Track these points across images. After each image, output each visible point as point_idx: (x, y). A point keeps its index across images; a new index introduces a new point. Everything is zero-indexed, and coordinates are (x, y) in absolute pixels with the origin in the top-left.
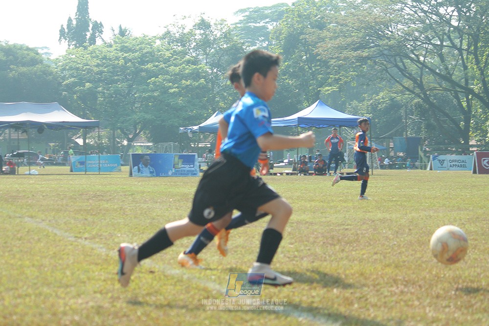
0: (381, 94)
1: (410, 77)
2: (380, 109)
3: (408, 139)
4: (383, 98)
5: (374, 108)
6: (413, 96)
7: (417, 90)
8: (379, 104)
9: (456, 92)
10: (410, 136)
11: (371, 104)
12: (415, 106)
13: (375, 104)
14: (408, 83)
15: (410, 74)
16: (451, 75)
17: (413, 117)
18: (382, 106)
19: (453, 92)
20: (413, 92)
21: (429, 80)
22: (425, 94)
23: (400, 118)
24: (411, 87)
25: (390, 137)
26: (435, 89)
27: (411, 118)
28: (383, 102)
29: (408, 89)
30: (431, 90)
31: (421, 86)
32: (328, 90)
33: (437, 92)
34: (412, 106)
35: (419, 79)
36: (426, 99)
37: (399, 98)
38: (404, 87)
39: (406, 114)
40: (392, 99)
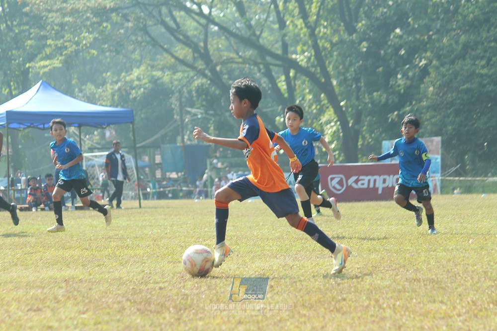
0: (136, 73)
1: (187, 42)
2: (135, 98)
3: (187, 149)
4: (138, 79)
5: (123, 96)
6: (192, 74)
7: (200, 65)
8: (133, 88)
9: (267, 66)
10: (189, 143)
11: (119, 89)
12: (197, 91)
13: (125, 90)
14: (182, 51)
15: (186, 37)
16: (259, 37)
17: (194, 111)
18: (137, 93)
19: (261, 66)
20: (192, 67)
21: (219, 46)
22: (213, 71)
23: (170, 112)
24: (189, 58)
25: (156, 146)
26: (229, 61)
27: (189, 113)
28: (140, 87)
29: (183, 62)
30: (224, 63)
31: (205, 56)
32: (44, 67)
33: (234, 66)
34: (190, 92)
35: (202, 44)
36: (216, 78)
37: (166, 79)
38: (177, 58)
39: (181, 107)
40: (155, 81)
